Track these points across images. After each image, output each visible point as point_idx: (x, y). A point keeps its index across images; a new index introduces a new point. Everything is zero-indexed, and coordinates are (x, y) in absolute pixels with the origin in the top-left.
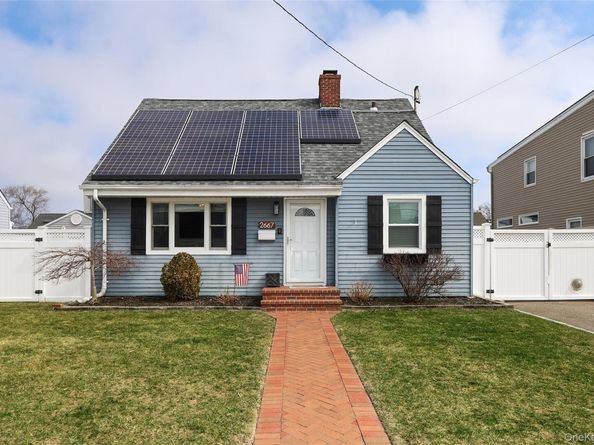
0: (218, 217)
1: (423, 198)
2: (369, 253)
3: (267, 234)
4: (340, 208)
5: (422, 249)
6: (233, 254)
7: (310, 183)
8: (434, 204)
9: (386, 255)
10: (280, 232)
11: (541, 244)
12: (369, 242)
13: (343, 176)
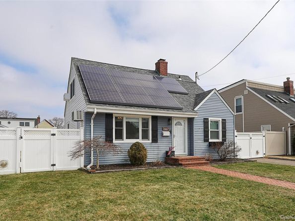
0: (145, 124)
1: (221, 119)
2: (204, 142)
3: (166, 133)
4: (195, 123)
5: (220, 140)
6: (152, 142)
7: (186, 112)
8: (224, 122)
9: (210, 142)
10: (171, 132)
11: (249, 138)
12: (204, 137)
13: (196, 109)
